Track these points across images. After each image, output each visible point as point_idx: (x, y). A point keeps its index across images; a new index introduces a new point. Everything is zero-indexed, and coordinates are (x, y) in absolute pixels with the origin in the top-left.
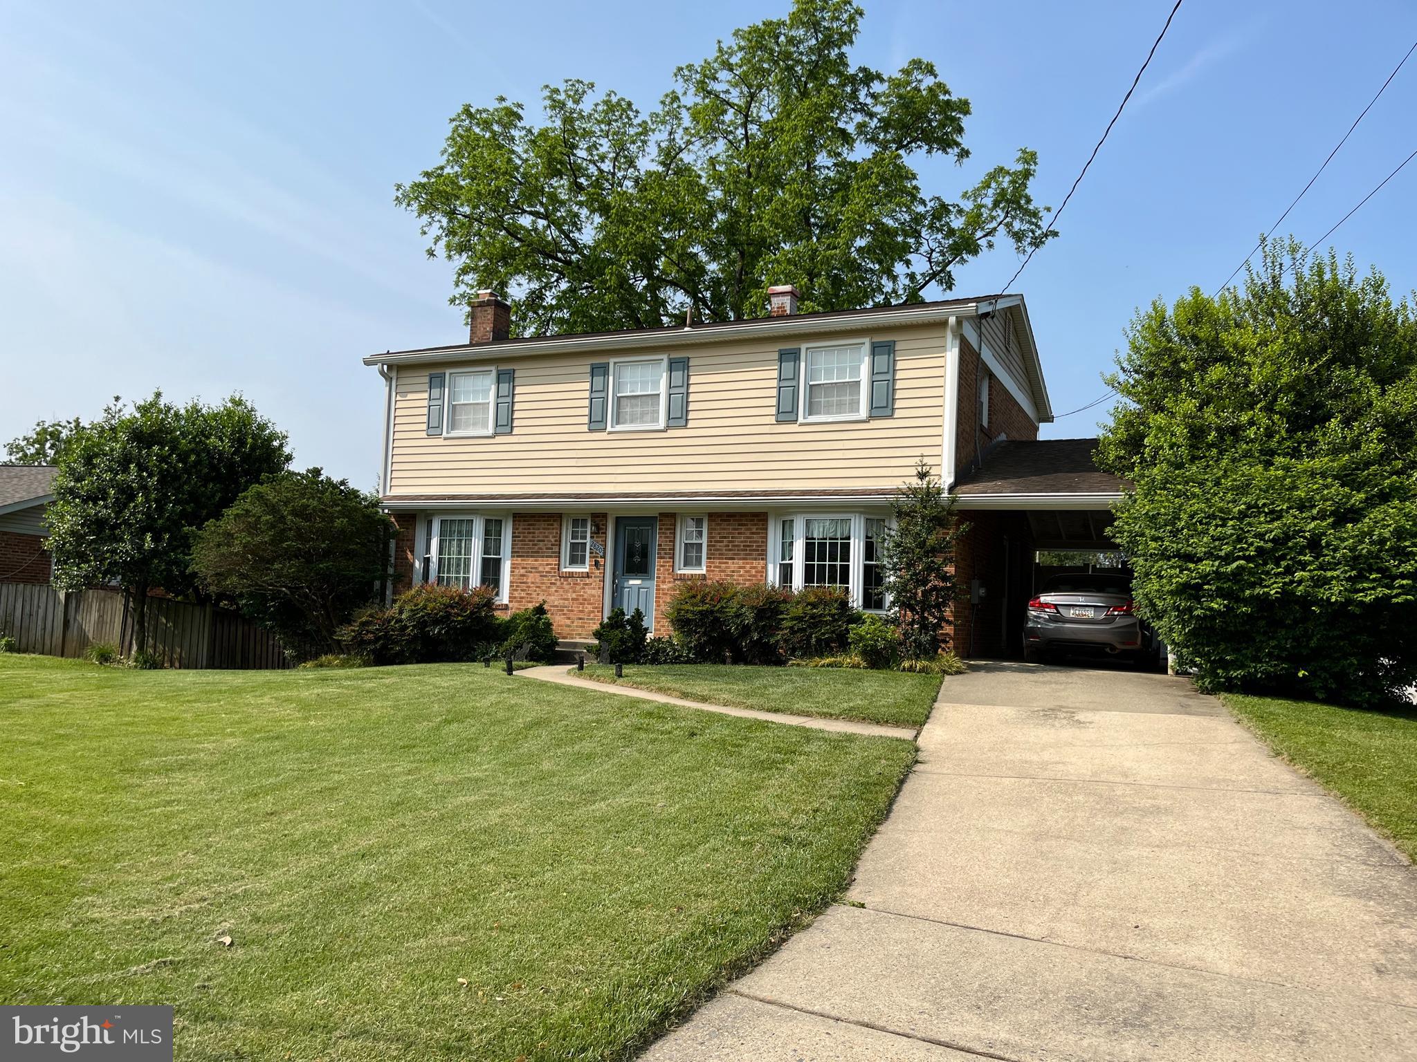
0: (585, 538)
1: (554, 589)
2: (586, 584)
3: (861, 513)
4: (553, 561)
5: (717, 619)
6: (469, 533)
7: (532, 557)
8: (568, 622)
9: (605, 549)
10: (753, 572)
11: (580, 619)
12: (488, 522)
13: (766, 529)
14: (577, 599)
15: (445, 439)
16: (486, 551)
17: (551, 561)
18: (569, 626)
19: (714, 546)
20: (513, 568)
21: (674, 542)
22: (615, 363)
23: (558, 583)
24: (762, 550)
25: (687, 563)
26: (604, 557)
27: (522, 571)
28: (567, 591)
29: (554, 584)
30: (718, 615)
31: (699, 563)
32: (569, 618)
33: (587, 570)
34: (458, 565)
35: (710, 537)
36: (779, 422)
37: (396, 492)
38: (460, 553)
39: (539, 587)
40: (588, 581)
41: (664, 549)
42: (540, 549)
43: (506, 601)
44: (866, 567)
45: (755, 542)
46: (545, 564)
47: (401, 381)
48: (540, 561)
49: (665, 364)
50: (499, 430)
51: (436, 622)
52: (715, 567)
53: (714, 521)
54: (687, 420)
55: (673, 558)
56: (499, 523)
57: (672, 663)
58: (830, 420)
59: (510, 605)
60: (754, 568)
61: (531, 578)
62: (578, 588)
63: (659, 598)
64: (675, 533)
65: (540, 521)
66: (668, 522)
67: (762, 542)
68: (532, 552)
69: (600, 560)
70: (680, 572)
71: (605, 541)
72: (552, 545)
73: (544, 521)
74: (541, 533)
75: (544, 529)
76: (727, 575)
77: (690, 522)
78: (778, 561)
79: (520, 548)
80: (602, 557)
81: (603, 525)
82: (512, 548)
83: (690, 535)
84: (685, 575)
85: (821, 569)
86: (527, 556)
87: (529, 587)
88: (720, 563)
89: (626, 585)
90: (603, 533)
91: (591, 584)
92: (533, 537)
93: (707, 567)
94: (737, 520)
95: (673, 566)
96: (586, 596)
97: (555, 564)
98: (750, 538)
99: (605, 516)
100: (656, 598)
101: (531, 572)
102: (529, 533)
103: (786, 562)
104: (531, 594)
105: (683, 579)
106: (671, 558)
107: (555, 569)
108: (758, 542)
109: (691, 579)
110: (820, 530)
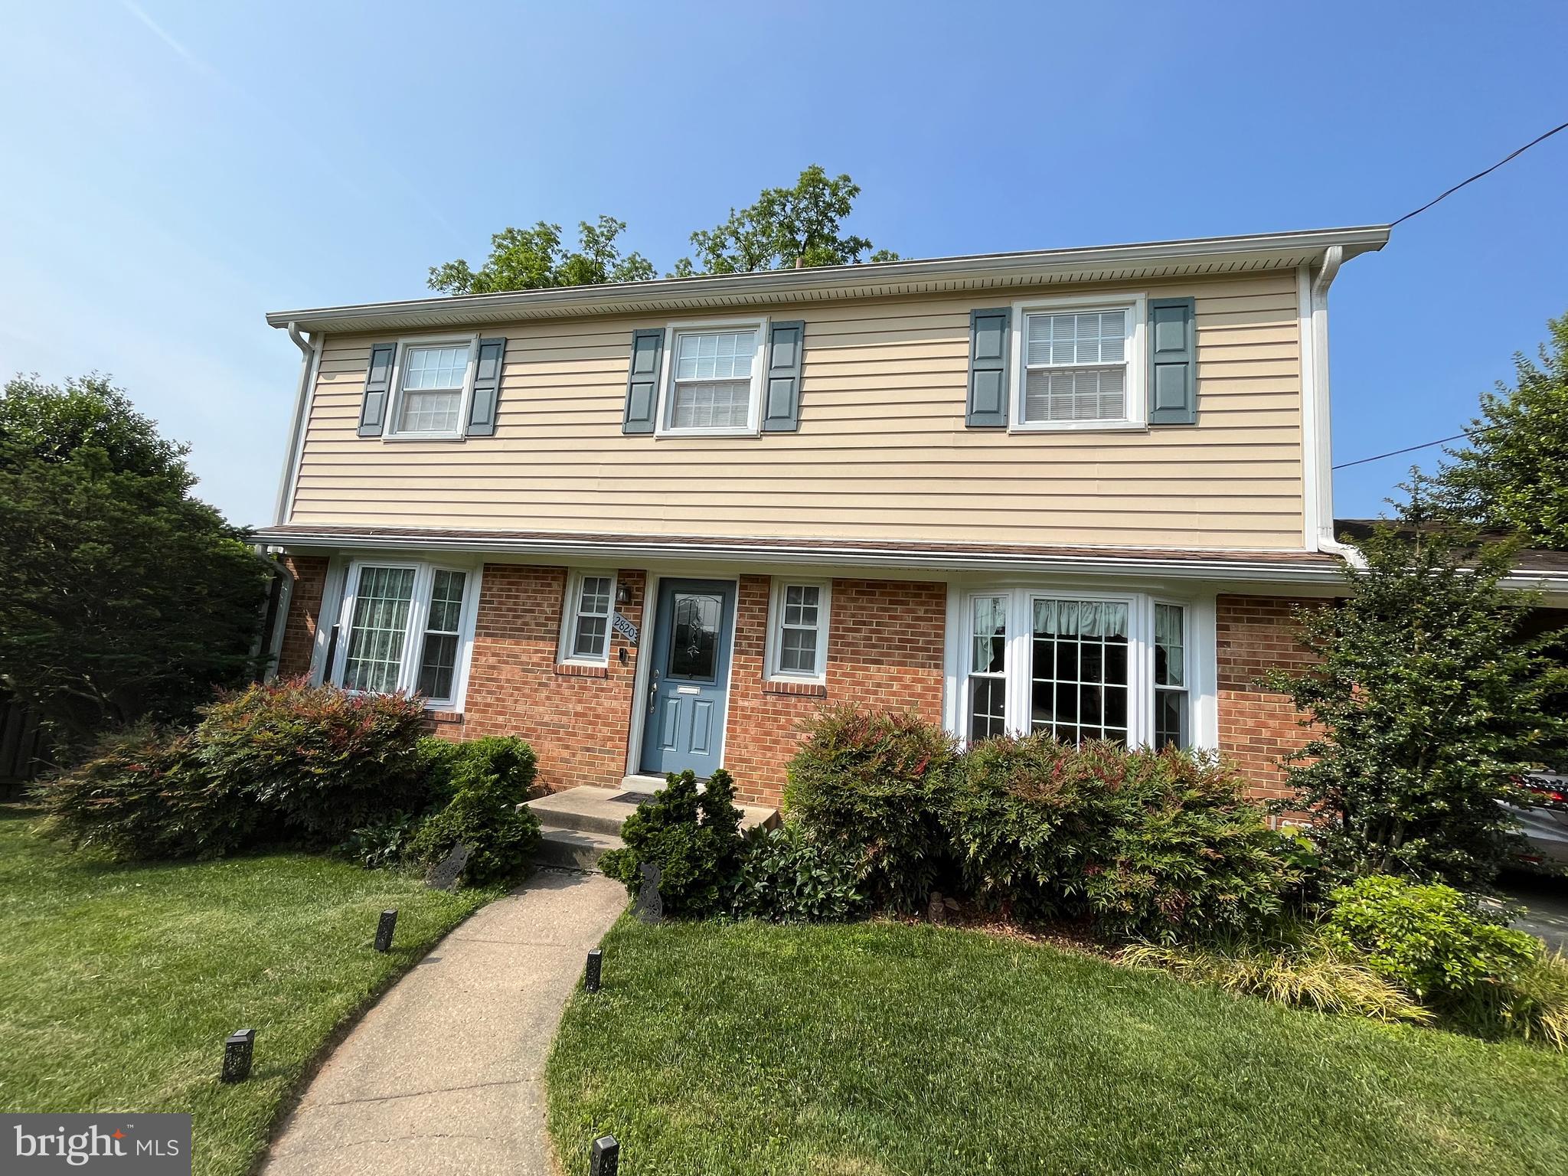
0: (604, 610)
1: (544, 694)
2: (602, 690)
3: (1149, 593)
4: (548, 647)
5: (930, 820)
6: (407, 592)
7: (510, 637)
8: (566, 754)
9: (639, 631)
10: (918, 688)
11: (588, 750)
12: (440, 576)
13: (943, 612)
14: (584, 715)
15: (387, 442)
16: (433, 624)
17: (542, 646)
18: (567, 761)
19: (842, 637)
20: (478, 653)
21: (765, 625)
22: (675, 330)
23: (553, 684)
24: (935, 650)
25: (787, 663)
26: (636, 645)
27: (492, 660)
28: (567, 700)
29: (545, 685)
30: (931, 809)
31: (808, 664)
32: (567, 747)
33: (605, 665)
34: (384, 644)
35: (836, 622)
36: (971, 428)
37: (299, 521)
38: (388, 624)
39: (517, 689)
40: (604, 684)
41: (747, 638)
42: (526, 624)
43: (460, 709)
44: (1159, 695)
45: (923, 634)
46: (533, 651)
47: (328, 356)
48: (524, 645)
49: (763, 331)
50: (474, 430)
52: (844, 675)
53: (842, 592)
54: (799, 420)
55: (762, 654)
56: (460, 578)
57: (813, 919)
58: (1073, 427)
59: (467, 716)
60: (920, 681)
61: (506, 672)
62: (587, 695)
63: (735, 723)
64: (767, 611)
65: (527, 577)
66: (756, 590)
67: (937, 635)
68: (511, 629)
69: (628, 648)
70: (775, 679)
71: (640, 617)
72: (547, 619)
73: (536, 578)
74: (529, 597)
75: (535, 591)
76: (867, 692)
77: (794, 592)
78: (967, 670)
79: (492, 621)
80: (632, 645)
81: (638, 590)
82: (479, 621)
83: (792, 615)
84: (785, 685)
85: (1066, 693)
86: (503, 636)
87: (502, 688)
88: (853, 668)
89: (671, 694)
90: (636, 604)
91: (611, 690)
92: (515, 604)
93: (828, 673)
94: (890, 595)
95: (762, 668)
96: (600, 710)
97: (550, 652)
98: (914, 626)
99: (642, 575)
100: (729, 722)
101: (507, 663)
102: (508, 597)
103: (988, 674)
104: (503, 700)
105: (783, 692)
106: (758, 653)
107: (548, 659)
108: (929, 635)
109: (798, 694)
110: (1064, 621)
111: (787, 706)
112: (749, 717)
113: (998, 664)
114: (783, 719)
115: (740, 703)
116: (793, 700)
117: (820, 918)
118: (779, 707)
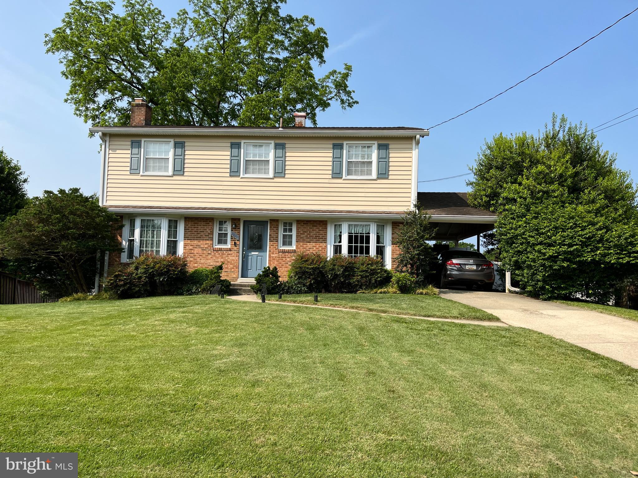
0: (227, 231)
1: (210, 256)
2: (229, 254)
3: (375, 222)
4: (209, 242)
5: (321, 272)
7: (196, 240)
9: (239, 236)
10: (320, 249)
12: (170, 221)
13: (326, 228)
14: (224, 262)
15: (142, 176)
16: (169, 236)
17: (208, 242)
19: (300, 236)
20: (185, 246)
21: (277, 233)
22: (244, 143)
23: (213, 254)
25: (284, 244)
27: (191, 247)
28: (218, 258)
29: (210, 254)
30: (321, 270)
31: (290, 244)
34: (152, 244)
35: (298, 232)
36: (333, 178)
37: (109, 203)
38: (153, 237)
39: (201, 256)
40: (230, 252)
41: (272, 237)
42: (202, 236)
44: (377, 247)
45: (321, 234)
46: (204, 244)
47: (112, 143)
48: (202, 242)
49: (272, 145)
50: (176, 173)
51: (161, 274)
52: (301, 246)
53: (299, 224)
54: (285, 174)
56: (176, 222)
58: (359, 178)
60: (321, 247)
61: (196, 251)
62: (224, 256)
63: (271, 261)
64: (278, 229)
65: (201, 221)
66: (274, 223)
67: (325, 234)
68: (196, 238)
69: (236, 242)
70: (281, 248)
71: (239, 232)
72: (208, 234)
73: (203, 221)
74: (202, 227)
75: (203, 225)
76: (307, 250)
77: (285, 224)
78: (333, 243)
79: (189, 235)
80: (238, 241)
81: (238, 224)
82: (184, 235)
83: (285, 230)
84: (285, 250)
85: (356, 247)
86: (194, 240)
87: (195, 255)
88: (303, 244)
89: (250, 254)
90: (238, 228)
91: (232, 254)
92: (197, 230)
93: (296, 246)
94: (312, 224)
95: (277, 246)
96: (229, 260)
97: (211, 244)
98: (319, 232)
99: (239, 220)
100: (269, 261)
101: (196, 248)
102: (194, 227)
103: (338, 244)
104: (196, 259)
105: (284, 252)
106: (276, 241)
107: (210, 246)
108: (323, 234)
109: (288, 252)
110: (356, 230)
111: (285, 255)
112: (275, 259)
113: (340, 242)
114: (284, 259)
115: (272, 255)
116: (287, 254)
117: (299, 293)
118: (283, 256)
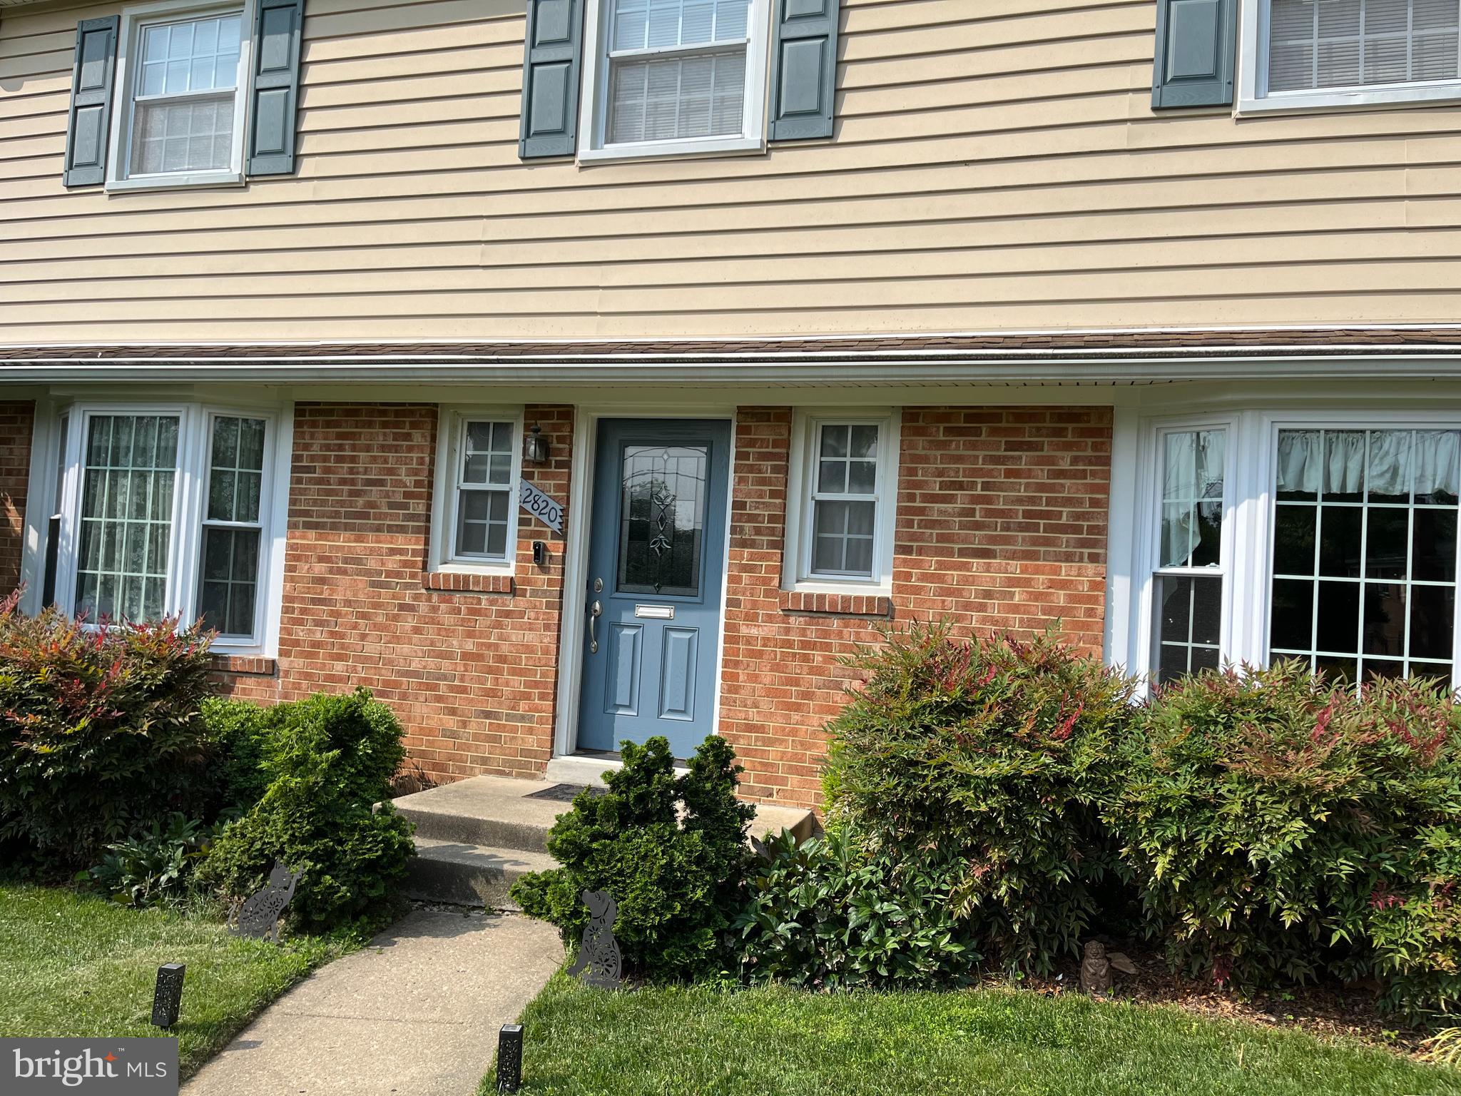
0: (505, 478)
1: (409, 622)
2: (508, 614)
4: (411, 543)
5: (1085, 818)
6: (168, 455)
7: (347, 527)
8: (451, 722)
9: (565, 511)
10: (1060, 598)
11: (488, 715)
12: (223, 425)
13: (1107, 461)
14: (478, 657)
15: (114, 195)
16: (215, 510)
17: (400, 541)
18: (453, 735)
19: (921, 511)
20: (294, 557)
21: (783, 495)
23: (423, 607)
24: (1091, 530)
25: (823, 560)
26: (562, 535)
27: (320, 569)
28: (449, 633)
29: (411, 608)
30: (1085, 798)
31: (860, 561)
32: (453, 712)
33: (510, 572)
34: (136, 545)
35: (909, 484)
36: (1163, 111)
38: (141, 511)
39: (364, 616)
40: (511, 604)
41: (752, 518)
42: (372, 505)
43: (271, 651)
45: (1068, 502)
48: (371, 541)
50: (261, 165)
52: (924, 577)
53: (920, 432)
54: (837, 119)
55: (780, 545)
56: (257, 429)
57: (877, 982)
58: (1360, 100)
59: (283, 664)
60: (1064, 585)
61: (343, 589)
62: (481, 623)
63: (737, 664)
64: (786, 470)
65: (370, 425)
66: (765, 433)
67: (1095, 503)
68: (348, 514)
69: (549, 542)
70: (803, 588)
71: (567, 488)
72: (407, 495)
73: (385, 425)
74: (374, 459)
75: (383, 448)
76: (967, 606)
77: (833, 436)
78: (1150, 562)
79: (315, 502)
80: (555, 535)
81: (561, 440)
82: (293, 502)
83: (830, 477)
84: (821, 597)
85: (1339, 599)
86: (334, 527)
87: (337, 614)
88: (941, 565)
89: (626, 618)
90: (560, 465)
91: (522, 614)
92: (351, 471)
93: (897, 576)
94: (1006, 432)
95: (781, 570)
96: (505, 649)
97: (415, 552)
98: (1051, 488)
99: (566, 413)
100: (726, 663)
101: (344, 572)
102: (340, 459)
103: (1190, 570)
104: (342, 636)
105: (817, 610)
106: (773, 545)
107: (413, 564)
108: (1080, 502)
109: (844, 614)
110: (1336, 467)
111: (826, 634)
112: (759, 654)
113: (1208, 551)
114: (818, 656)
115: (744, 631)
116: (836, 623)
117: (890, 983)
118: (812, 636)
